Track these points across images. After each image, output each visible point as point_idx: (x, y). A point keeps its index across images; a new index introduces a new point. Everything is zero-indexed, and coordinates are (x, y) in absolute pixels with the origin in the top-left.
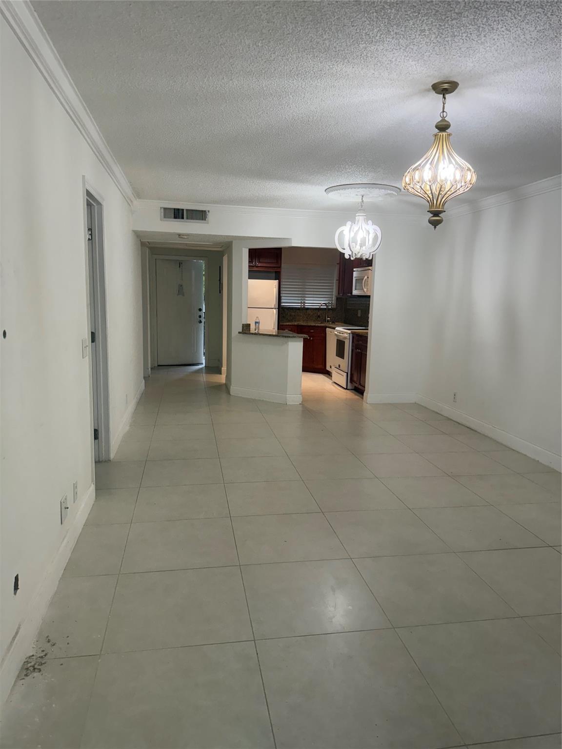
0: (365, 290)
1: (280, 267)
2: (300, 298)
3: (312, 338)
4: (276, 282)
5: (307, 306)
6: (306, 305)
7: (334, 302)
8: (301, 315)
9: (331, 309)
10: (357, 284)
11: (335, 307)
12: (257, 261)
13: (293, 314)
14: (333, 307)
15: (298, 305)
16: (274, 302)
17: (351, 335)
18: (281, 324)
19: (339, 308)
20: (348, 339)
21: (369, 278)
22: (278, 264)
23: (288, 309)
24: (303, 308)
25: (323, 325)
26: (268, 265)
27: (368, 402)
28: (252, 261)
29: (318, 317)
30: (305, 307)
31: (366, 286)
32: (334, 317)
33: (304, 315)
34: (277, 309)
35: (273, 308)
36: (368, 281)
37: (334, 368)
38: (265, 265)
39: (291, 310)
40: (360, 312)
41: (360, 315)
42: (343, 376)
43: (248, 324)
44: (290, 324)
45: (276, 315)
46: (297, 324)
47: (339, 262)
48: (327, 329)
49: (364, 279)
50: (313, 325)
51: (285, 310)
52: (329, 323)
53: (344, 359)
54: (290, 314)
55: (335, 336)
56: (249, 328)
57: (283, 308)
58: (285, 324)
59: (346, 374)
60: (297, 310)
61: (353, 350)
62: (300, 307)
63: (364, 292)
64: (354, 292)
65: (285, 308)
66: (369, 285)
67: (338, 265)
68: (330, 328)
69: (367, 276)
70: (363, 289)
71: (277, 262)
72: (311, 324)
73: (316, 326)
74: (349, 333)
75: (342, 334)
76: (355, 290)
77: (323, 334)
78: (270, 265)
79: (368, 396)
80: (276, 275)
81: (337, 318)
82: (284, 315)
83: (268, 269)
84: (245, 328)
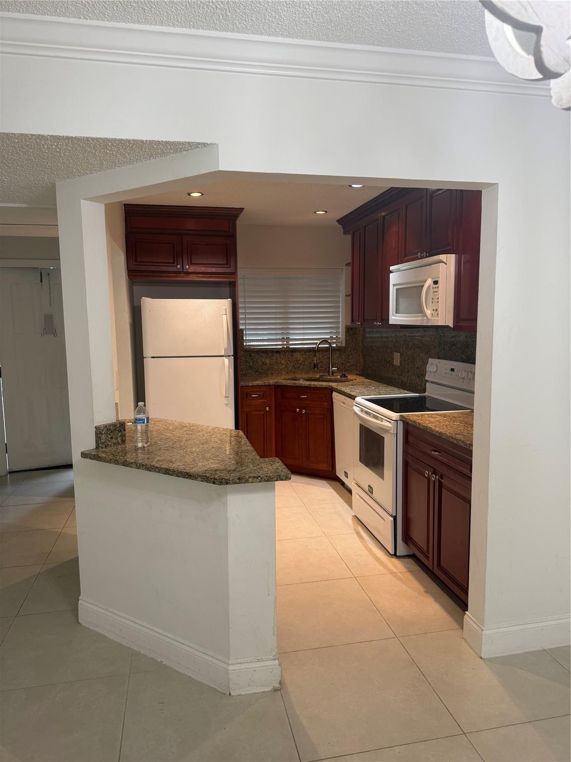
0: (428, 312)
1: (234, 273)
2: (280, 332)
3: (304, 411)
4: (224, 304)
5: (294, 344)
6: (291, 342)
7: (342, 335)
8: (283, 361)
9: (339, 349)
10: (401, 300)
11: (344, 345)
12: (185, 262)
13: (268, 361)
14: (339, 345)
15: (278, 345)
16: (223, 341)
17: (400, 425)
18: (242, 384)
19: (350, 347)
20: (392, 431)
21: (440, 283)
22: (230, 267)
23: (257, 352)
24: (285, 348)
25: (324, 384)
26: (210, 269)
27: (482, 656)
28: (176, 263)
29: (315, 367)
30: (289, 348)
31: (432, 302)
32: (342, 364)
33: (289, 362)
34: (233, 357)
35: (223, 356)
36: (435, 290)
37: (356, 486)
38: (203, 269)
39: (264, 355)
40: (398, 356)
41: (398, 363)
42: (384, 520)
43: (114, 425)
44: (260, 384)
45: (230, 370)
46: (274, 384)
47: (350, 261)
48: (334, 394)
49: (423, 286)
50: (306, 385)
51: (252, 355)
52: (336, 381)
53: (383, 480)
54: (261, 360)
55: (355, 416)
56: (120, 434)
57: (248, 352)
58: (251, 385)
59: (392, 519)
60: (275, 353)
61: (407, 462)
62: (281, 347)
63: (425, 318)
64: (393, 318)
65: (251, 351)
66: (439, 300)
67: (347, 267)
68: (341, 394)
69: (432, 279)
70: (421, 311)
71: (227, 264)
72: (302, 382)
73: (312, 386)
74: (394, 418)
75: (376, 417)
76: (396, 313)
77: (326, 404)
78: (214, 269)
79: (483, 634)
80: (227, 290)
81: (348, 365)
82: (251, 364)
83: (210, 277)
84: (103, 436)
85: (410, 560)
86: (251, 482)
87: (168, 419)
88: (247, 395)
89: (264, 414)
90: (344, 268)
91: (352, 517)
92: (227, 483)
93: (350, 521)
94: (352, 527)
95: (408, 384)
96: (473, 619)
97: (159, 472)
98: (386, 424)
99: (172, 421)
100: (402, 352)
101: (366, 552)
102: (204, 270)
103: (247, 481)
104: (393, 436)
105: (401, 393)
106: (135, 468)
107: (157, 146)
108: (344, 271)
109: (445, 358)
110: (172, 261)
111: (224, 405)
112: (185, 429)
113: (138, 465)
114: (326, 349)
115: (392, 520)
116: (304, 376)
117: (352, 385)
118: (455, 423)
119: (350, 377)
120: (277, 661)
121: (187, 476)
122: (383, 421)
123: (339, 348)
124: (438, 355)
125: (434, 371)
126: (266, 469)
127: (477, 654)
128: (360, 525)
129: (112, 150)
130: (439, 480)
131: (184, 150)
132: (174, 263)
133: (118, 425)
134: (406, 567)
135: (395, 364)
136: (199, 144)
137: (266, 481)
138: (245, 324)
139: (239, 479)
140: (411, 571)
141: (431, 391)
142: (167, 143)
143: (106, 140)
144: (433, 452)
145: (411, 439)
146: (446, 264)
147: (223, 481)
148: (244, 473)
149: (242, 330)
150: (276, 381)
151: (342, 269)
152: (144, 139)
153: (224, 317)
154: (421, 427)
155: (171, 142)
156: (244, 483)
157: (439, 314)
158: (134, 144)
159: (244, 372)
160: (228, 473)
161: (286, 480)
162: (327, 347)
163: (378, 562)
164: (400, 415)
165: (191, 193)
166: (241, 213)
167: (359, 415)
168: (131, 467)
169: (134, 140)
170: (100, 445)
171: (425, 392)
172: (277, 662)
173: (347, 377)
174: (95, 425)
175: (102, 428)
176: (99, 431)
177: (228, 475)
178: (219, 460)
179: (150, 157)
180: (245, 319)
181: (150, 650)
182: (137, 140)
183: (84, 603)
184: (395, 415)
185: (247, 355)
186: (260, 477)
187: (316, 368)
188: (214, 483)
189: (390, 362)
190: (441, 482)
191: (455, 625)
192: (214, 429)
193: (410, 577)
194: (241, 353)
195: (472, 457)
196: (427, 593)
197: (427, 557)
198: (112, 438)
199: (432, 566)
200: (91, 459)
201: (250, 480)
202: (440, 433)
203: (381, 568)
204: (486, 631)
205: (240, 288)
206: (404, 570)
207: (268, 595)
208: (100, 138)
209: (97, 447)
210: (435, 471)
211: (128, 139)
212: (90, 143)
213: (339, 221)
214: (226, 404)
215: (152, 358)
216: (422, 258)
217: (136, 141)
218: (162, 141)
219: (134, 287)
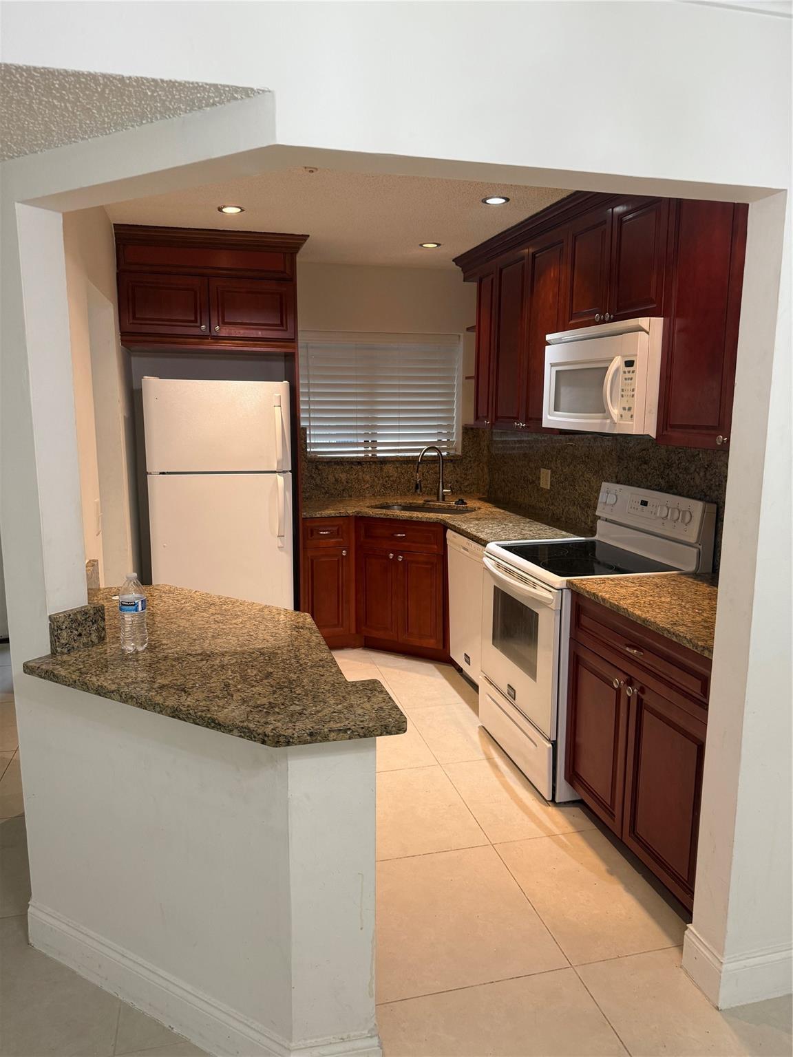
0: (615, 412)
1: (293, 340)
2: (362, 432)
3: (400, 558)
4: (278, 389)
5: (383, 451)
6: (378, 448)
7: (456, 438)
8: (368, 478)
9: (452, 460)
10: (563, 390)
11: (459, 453)
12: (214, 320)
13: (343, 476)
14: (452, 452)
15: (357, 452)
16: (276, 451)
17: (568, 596)
18: (304, 514)
19: (470, 457)
20: (553, 606)
21: (637, 364)
22: (286, 330)
23: (327, 463)
24: (371, 458)
25: (433, 516)
26: (254, 332)
27: (719, 1006)
28: (199, 321)
29: (417, 487)
30: (377, 457)
31: (622, 396)
32: (457, 482)
33: (376, 479)
34: (291, 474)
35: (275, 472)
36: (628, 375)
37: (486, 682)
38: (242, 331)
39: (338, 467)
40: (547, 474)
41: (547, 484)
42: (536, 745)
43: (84, 612)
44: (333, 515)
45: (287, 493)
46: (355, 514)
47: (474, 323)
48: (450, 533)
49: (607, 368)
50: (405, 518)
51: (320, 467)
52: (449, 510)
53: (535, 681)
54: (334, 476)
55: (487, 575)
56: (95, 627)
57: (312, 462)
58: (318, 516)
59: (551, 745)
60: (355, 465)
61: (578, 656)
62: (363, 455)
63: (608, 421)
64: (549, 417)
65: (317, 462)
66: (636, 393)
67: (469, 333)
68: (461, 534)
69: (623, 356)
70: (602, 409)
71: (282, 324)
72: (397, 513)
73: (415, 519)
74: (557, 586)
75: (525, 581)
76: (555, 410)
77: (436, 547)
78: (260, 333)
79: (723, 970)
80: (280, 366)
81: (466, 484)
82: (319, 482)
83: (255, 346)
84: (64, 634)
85: (577, 811)
86: (334, 740)
87: (185, 588)
88: (313, 532)
89: (338, 560)
90: (462, 335)
91: (478, 729)
92: (288, 744)
93: (476, 736)
94: (480, 748)
95: (563, 519)
96: (701, 939)
97: (160, 712)
98: (541, 593)
99: (190, 591)
100: (554, 468)
101: (506, 795)
102: (244, 333)
103: (326, 738)
104: (554, 614)
105: (556, 536)
106: (117, 700)
107: (153, 92)
108: (462, 339)
109: (628, 482)
110: (193, 319)
111: (278, 549)
112: (212, 610)
113: (123, 696)
114: (434, 459)
115: (549, 748)
116: (399, 501)
117: (478, 519)
118: (663, 599)
119: (471, 504)
120: (376, 1038)
121: (213, 725)
122: (538, 587)
123: (452, 458)
124: (616, 477)
125: (612, 503)
126: (360, 711)
127: (709, 1000)
128: (493, 745)
129: (61, 99)
130: (638, 696)
131: (207, 105)
132: (197, 322)
133: (92, 612)
134: (573, 824)
135: (541, 486)
136: (236, 89)
137: (361, 737)
138: (309, 419)
139: (311, 735)
140: (580, 832)
141: (604, 534)
142: (172, 84)
143: (48, 74)
144: (628, 649)
145: (585, 620)
146: (648, 333)
147: (282, 739)
148: (321, 720)
149: (304, 429)
150: (357, 509)
151: (459, 336)
152: (126, 74)
153: (277, 410)
154: (608, 605)
155: (180, 83)
156: (321, 742)
157: (635, 416)
158: (105, 85)
159: (307, 495)
160: (291, 721)
161: (397, 734)
162: (435, 456)
163: (526, 813)
164: (568, 581)
165: (225, 207)
166: (303, 243)
167: (494, 573)
168: (110, 698)
169: (104, 76)
170: (59, 649)
171: (594, 535)
172: (375, 1041)
173: (466, 504)
174: (48, 614)
175: (62, 620)
176: (56, 625)
177: (290, 725)
178: (272, 686)
179: (142, 119)
180: (309, 411)
181: (150, 1005)
182: (111, 76)
183: (37, 912)
184: (558, 581)
185: (312, 468)
186: (350, 729)
187: (419, 490)
188: (264, 742)
189: (535, 482)
190: (642, 700)
191: (666, 942)
192: (261, 610)
193: (578, 840)
194: (302, 465)
195: (710, 670)
196: (612, 874)
197: (612, 815)
198: (80, 635)
199: (620, 831)
200: (41, 677)
201: (332, 735)
202: (645, 620)
203: (533, 826)
204: (728, 965)
205: (301, 361)
206: (570, 829)
207: (361, 929)
208: (35, 69)
209: (54, 653)
210: (631, 679)
211: (92, 72)
212: (15, 79)
213: (457, 261)
214: (279, 547)
215: (161, 473)
216: (603, 322)
217: (108, 79)
218: (162, 81)
219: (133, 358)
